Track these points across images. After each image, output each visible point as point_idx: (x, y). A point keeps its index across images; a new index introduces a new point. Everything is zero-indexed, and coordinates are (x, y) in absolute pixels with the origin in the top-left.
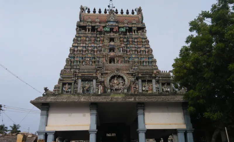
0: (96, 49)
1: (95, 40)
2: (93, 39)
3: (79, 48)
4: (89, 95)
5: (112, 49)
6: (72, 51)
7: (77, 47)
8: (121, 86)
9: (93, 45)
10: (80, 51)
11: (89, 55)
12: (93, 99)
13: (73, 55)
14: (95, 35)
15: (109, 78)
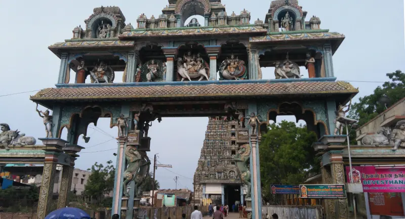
0: (222, 134)
1: (222, 127)
2: (220, 126)
3: (212, 133)
4: (221, 179)
5: (233, 134)
6: (207, 135)
7: (210, 132)
8: (233, 176)
9: (220, 130)
10: (212, 135)
11: (218, 138)
12: (223, 182)
13: (208, 139)
14: (221, 123)
15: (228, 172)
